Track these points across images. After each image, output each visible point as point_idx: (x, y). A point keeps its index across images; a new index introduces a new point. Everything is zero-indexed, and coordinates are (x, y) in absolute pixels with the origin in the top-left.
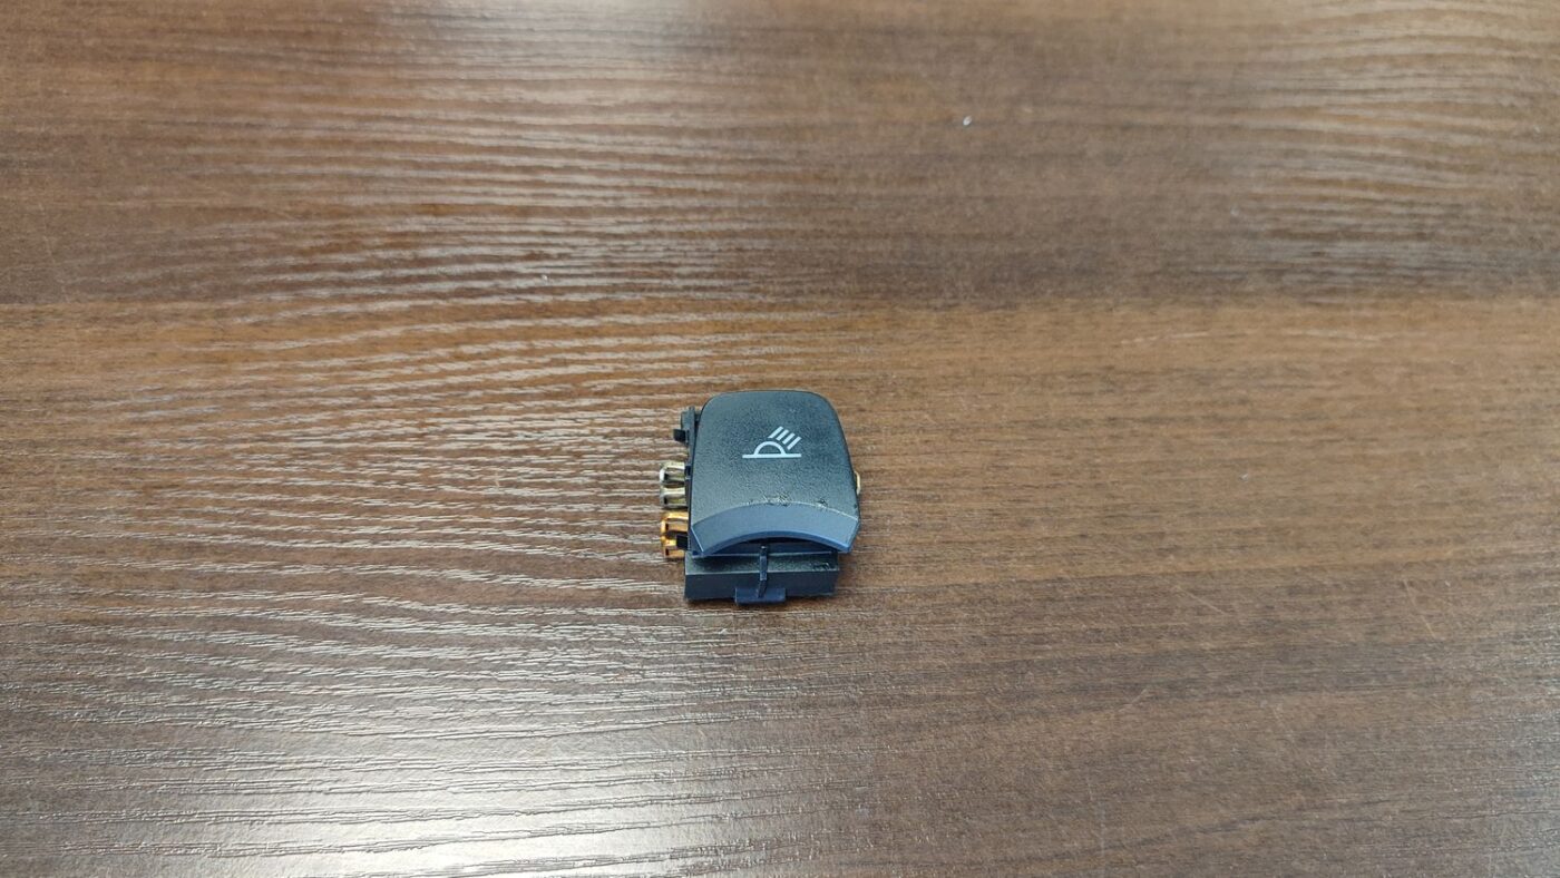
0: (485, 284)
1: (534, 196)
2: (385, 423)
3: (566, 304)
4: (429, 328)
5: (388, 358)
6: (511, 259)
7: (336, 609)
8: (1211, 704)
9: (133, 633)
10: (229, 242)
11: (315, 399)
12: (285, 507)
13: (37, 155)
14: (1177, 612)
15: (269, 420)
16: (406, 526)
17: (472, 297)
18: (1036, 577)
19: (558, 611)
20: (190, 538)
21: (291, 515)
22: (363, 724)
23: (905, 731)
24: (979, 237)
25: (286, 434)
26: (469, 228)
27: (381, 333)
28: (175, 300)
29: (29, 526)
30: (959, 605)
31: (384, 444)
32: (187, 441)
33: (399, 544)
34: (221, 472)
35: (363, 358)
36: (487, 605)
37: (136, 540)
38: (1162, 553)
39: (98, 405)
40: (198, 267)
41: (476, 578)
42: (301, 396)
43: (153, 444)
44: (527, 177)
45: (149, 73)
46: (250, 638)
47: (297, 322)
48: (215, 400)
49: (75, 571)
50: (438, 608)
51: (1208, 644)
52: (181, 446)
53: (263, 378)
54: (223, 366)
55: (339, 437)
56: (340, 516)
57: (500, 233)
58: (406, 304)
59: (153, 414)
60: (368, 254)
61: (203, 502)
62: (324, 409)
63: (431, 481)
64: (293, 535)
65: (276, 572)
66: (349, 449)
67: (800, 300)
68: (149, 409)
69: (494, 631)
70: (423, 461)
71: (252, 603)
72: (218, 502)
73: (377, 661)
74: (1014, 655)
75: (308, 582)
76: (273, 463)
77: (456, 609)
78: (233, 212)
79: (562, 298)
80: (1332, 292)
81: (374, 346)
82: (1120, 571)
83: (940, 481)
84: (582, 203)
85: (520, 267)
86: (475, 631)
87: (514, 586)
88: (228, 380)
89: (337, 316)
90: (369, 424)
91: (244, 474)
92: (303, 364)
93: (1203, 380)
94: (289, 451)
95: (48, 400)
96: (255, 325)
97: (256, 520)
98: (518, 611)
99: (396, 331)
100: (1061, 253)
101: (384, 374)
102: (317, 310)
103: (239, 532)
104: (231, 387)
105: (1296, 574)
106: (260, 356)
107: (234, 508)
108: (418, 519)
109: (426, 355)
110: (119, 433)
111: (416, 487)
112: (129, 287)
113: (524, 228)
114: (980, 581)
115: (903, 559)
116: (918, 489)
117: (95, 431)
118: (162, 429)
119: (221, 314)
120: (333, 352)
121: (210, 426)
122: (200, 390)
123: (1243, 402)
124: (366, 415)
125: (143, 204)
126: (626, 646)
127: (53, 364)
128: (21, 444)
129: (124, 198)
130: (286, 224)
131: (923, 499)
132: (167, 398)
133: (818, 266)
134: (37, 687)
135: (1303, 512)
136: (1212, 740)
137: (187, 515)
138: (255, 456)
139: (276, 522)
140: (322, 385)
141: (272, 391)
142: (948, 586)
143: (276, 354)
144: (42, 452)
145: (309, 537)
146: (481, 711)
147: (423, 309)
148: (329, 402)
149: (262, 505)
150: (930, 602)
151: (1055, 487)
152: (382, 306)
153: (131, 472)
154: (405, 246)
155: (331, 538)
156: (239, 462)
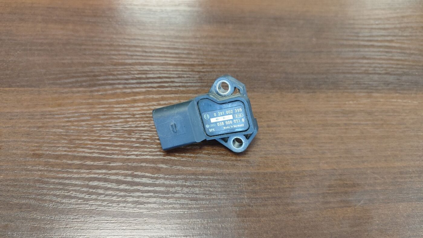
0: (166, 85)
1: (179, 61)
2: (139, 123)
3: (189, 90)
4: (151, 96)
5: (139, 104)
6: (173, 78)
7: (126, 175)
8: (382, 205)
9: (67, 182)
10: (94, 72)
11: (119, 116)
12: (111, 146)
13: (39, 48)
14: (369, 179)
15: (106, 121)
16: (146, 152)
17: (163, 88)
18: (328, 168)
19: (191, 177)
20: (83, 154)
21: (113, 148)
22: (135, 209)
23: (293, 213)
24: (304, 74)
25: (111, 125)
26: (161, 69)
27: (137, 98)
28: (78, 88)
29: (36, 150)
30: (306, 176)
31: (139, 128)
32: (83, 127)
33: (144, 157)
34: (92, 136)
35: (132, 104)
36: (170, 175)
37: (68, 155)
38: (363, 162)
39: (57, 116)
40: (85, 79)
41: (167, 167)
42: (115, 115)
43: (73, 127)
44: (177, 56)
45: (71, 27)
46: (101, 184)
47: (113, 94)
48: (90, 115)
49: (50, 163)
50: (156, 176)
51: (379, 188)
52: (81, 128)
53: (103, 110)
54: (92, 106)
55: (126, 126)
56: (126, 149)
57: (170, 71)
58: (144, 90)
59: (72, 119)
60: (133, 76)
61: (87, 144)
62: (122, 118)
63: (153, 139)
64: (113, 154)
65: (108, 164)
66: (129, 130)
67: (255, 90)
68: (72, 118)
69: (172, 183)
70: (150, 133)
71: (102, 173)
72: (91, 144)
73: (138, 191)
74: (323, 191)
75: (118, 167)
76: (107, 133)
77: (161, 176)
78: (95, 64)
79: (188, 89)
80: (404, 90)
81: (135, 101)
82: (352, 167)
83: (299, 141)
84: (193, 63)
85: (176, 80)
86: (167, 182)
87: (178, 169)
88: (94, 110)
89: (124, 93)
90: (134, 123)
91: (99, 136)
92: (115, 106)
93: (370, 113)
94: (112, 130)
95: (42, 115)
96: (101, 95)
97: (102, 150)
98: (179, 177)
99: (141, 97)
100: (327, 78)
101: (138, 109)
102: (118, 91)
103: (97, 153)
104: (95, 112)
105: (402, 168)
106: (103, 103)
107: (96, 146)
108: (149, 150)
109: (150, 104)
110: (63, 124)
111: (149, 141)
112: (66, 83)
113: (177, 69)
114: (312, 169)
115: (290, 163)
116: (292, 143)
117: (56, 124)
118: (75, 123)
119: (91, 91)
120: (124, 103)
121: (89, 123)
122: (85, 112)
123: (382, 120)
124: (134, 120)
125: (69, 61)
126: (211, 187)
127: (44, 105)
128: (34, 127)
129: (63, 59)
130: (110, 67)
131: (294, 146)
132: (76, 115)
133: (259, 80)
134: (39, 197)
135: (402, 151)
136: (383, 216)
137: (83, 148)
138: (102, 131)
139: (108, 150)
140: (121, 111)
141: (106, 113)
142: (303, 171)
143: (107, 103)
144: (41, 129)
145: (118, 154)
146: (170, 206)
147: (148, 91)
148: (123, 116)
149: (104, 145)
150: (298, 175)
151: (331, 143)
152: (137, 90)
153: (66, 135)
154: (144, 74)
155: (124, 155)
156: (97, 133)
